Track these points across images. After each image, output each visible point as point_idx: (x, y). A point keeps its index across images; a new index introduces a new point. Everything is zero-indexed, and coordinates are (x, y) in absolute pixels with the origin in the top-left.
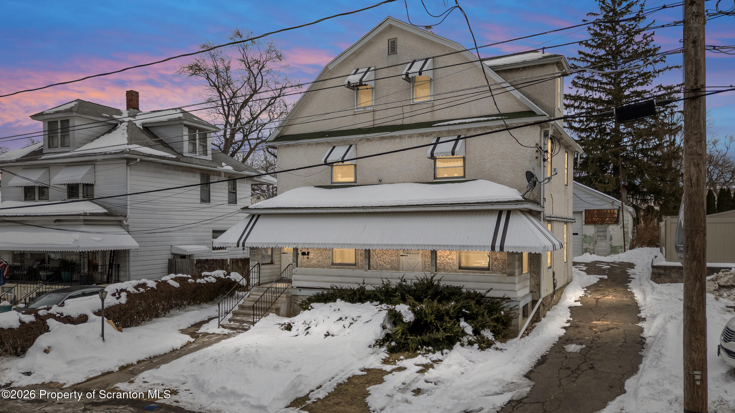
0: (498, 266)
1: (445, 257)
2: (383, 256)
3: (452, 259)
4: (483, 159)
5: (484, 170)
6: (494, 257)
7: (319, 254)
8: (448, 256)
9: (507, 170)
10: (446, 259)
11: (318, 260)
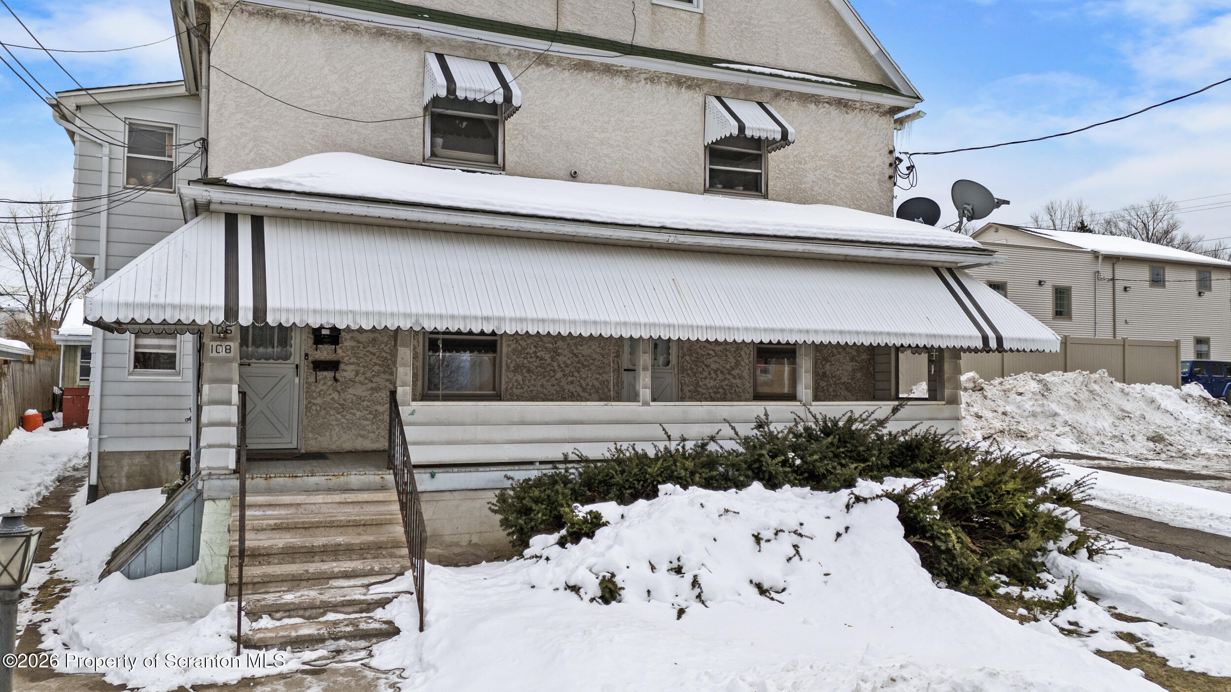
1: (726, 372)
2: (579, 372)
3: (740, 378)
4: (801, 163)
5: (803, 186)
6: (821, 372)
7: (376, 368)
8: (733, 369)
9: (843, 193)
10: (727, 376)
11: (374, 385)
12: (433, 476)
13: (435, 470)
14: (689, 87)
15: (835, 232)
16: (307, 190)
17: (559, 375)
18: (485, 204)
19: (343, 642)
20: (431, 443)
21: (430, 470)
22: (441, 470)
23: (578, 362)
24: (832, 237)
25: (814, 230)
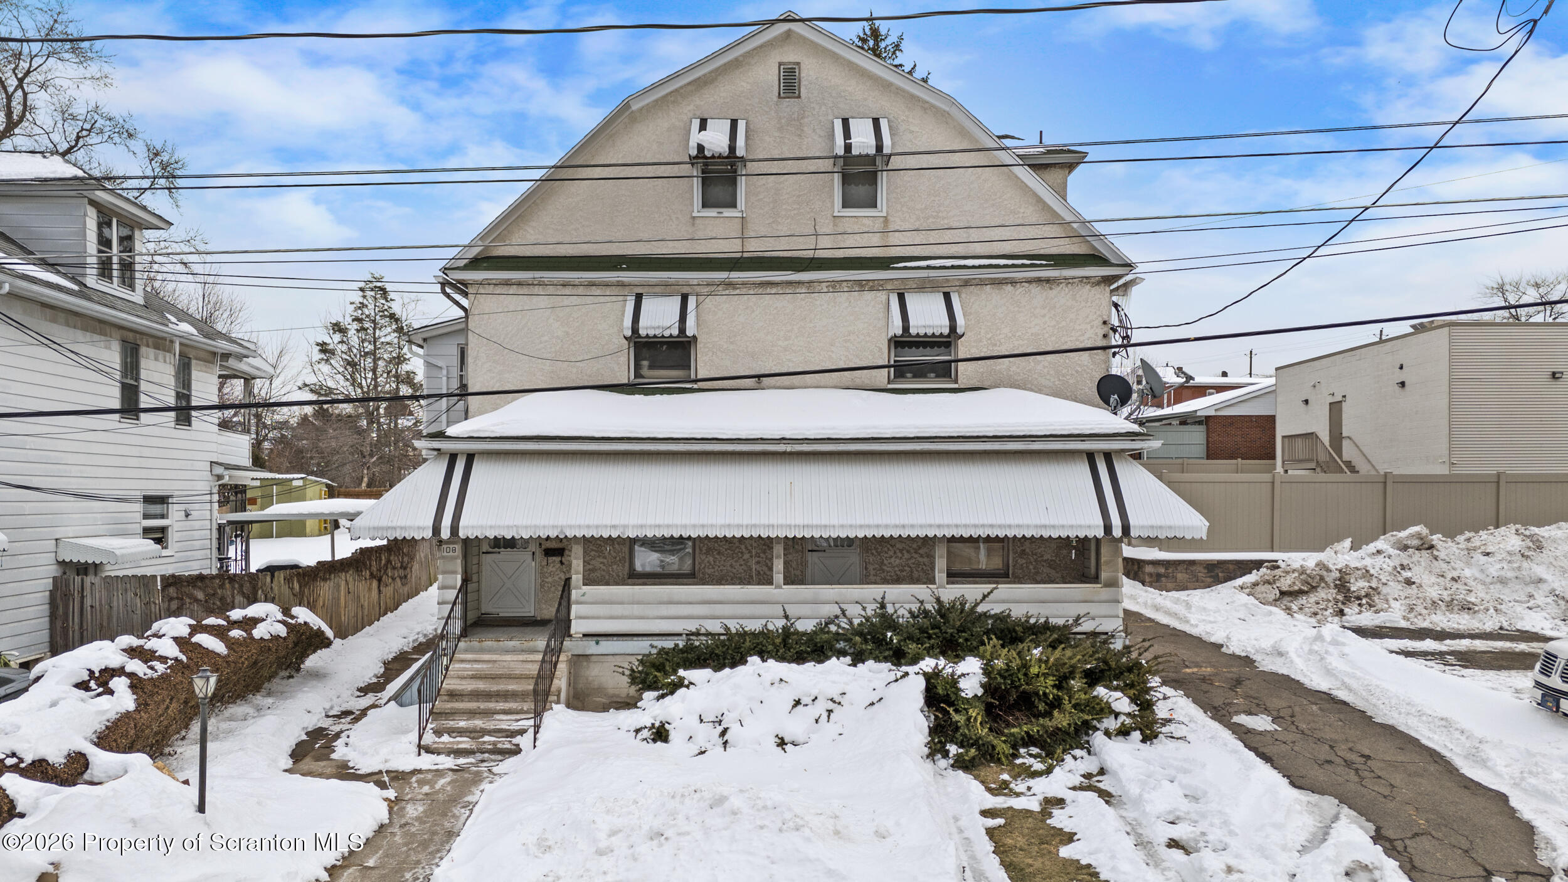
0: (1027, 567)
1: (912, 551)
2: (764, 553)
3: (928, 557)
4: (996, 345)
5: (998, 367)
6: (1019, 550)
7: (593, 553)
8: (920, 548)
9: (1046, 370)
10: (914, 555)
11: (591, 567)
12: (597, 643)
13: (599, 639)
14: (871, 289)
15: (957, 430)
16: (498, 435)
17: (746, 556)
18: (631, 432)
19: (486, 755)
20: (598, 618)
21: (595, 638)
22: (604, 638)
23: (764, 545)
24: (955, 435)
25: (936, 430)
